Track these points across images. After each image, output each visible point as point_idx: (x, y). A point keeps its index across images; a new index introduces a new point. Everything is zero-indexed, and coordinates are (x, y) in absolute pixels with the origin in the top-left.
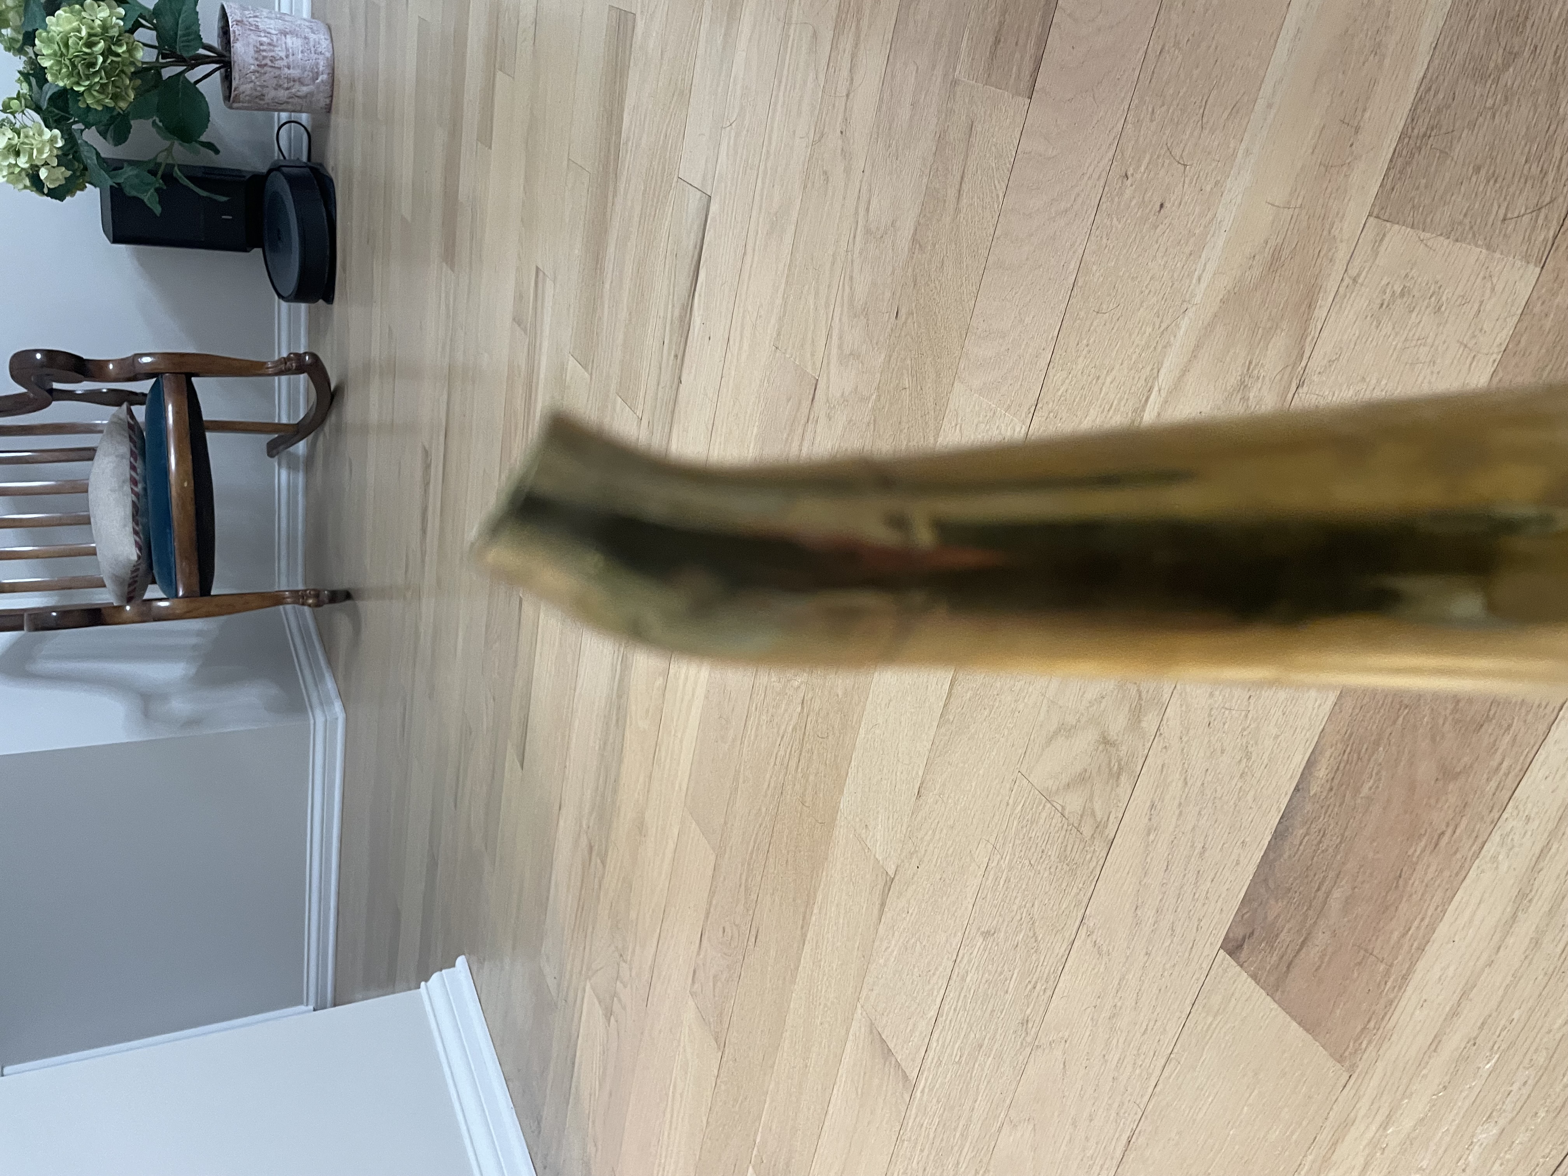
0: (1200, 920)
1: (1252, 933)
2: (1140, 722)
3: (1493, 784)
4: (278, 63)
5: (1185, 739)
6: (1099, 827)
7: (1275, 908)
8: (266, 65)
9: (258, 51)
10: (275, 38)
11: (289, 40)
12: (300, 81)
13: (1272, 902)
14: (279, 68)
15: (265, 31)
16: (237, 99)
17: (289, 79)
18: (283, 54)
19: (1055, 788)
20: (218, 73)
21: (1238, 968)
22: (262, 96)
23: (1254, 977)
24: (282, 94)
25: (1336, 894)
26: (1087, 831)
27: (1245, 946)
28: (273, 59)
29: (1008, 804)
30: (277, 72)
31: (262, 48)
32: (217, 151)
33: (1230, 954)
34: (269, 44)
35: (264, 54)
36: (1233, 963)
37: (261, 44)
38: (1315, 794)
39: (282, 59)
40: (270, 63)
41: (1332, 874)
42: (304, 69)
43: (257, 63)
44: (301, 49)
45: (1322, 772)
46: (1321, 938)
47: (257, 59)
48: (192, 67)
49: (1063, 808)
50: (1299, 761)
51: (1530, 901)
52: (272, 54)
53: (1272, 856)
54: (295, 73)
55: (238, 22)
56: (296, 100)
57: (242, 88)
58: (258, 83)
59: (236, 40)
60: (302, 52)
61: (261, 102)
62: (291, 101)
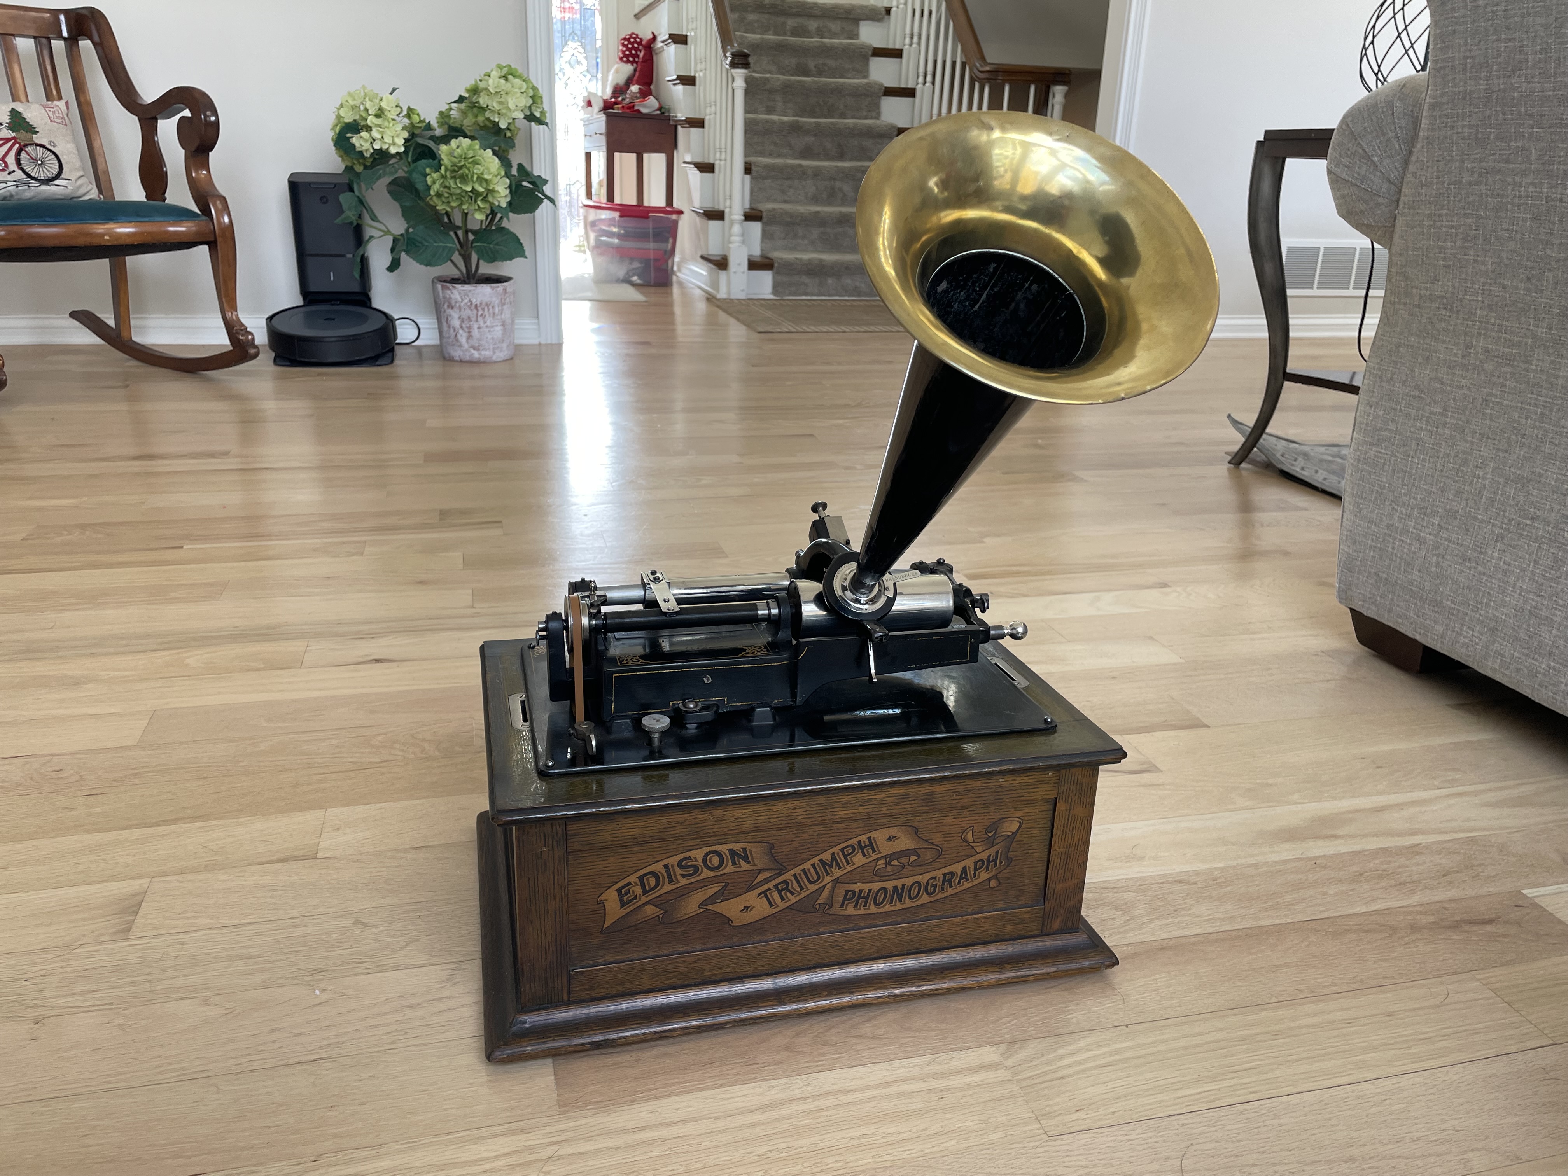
4: (480, 319)
8: (478, 310)
9: (487, 305)
10: (499, 317)
11: (498, 329)
12: (470, 337)
14: (477, 321)
15: (502, 310)
16: (444, 288)
17: (469, 328)
18: (488, 323)
20: (460, 273)
22: (448, 306)
24: (456, 323)
28: (483, 316)
30: (474, 319)
31: (490, 307)
34: (494, 314)
39: (485, 323)
40: (480, 313)
42: (479, 340)
43: (478, 303)
44: (495, 337)
47: (481, 304)
48: (460, 255)
51: (770, 1110)
54: (475, 332)
55: (505, 290)
56: (452, 333)
57: (455, 291)
58: (462, 304)
59: (493, 288)
60: (493, 338)
61: (446, 306)
62: (452, 330)
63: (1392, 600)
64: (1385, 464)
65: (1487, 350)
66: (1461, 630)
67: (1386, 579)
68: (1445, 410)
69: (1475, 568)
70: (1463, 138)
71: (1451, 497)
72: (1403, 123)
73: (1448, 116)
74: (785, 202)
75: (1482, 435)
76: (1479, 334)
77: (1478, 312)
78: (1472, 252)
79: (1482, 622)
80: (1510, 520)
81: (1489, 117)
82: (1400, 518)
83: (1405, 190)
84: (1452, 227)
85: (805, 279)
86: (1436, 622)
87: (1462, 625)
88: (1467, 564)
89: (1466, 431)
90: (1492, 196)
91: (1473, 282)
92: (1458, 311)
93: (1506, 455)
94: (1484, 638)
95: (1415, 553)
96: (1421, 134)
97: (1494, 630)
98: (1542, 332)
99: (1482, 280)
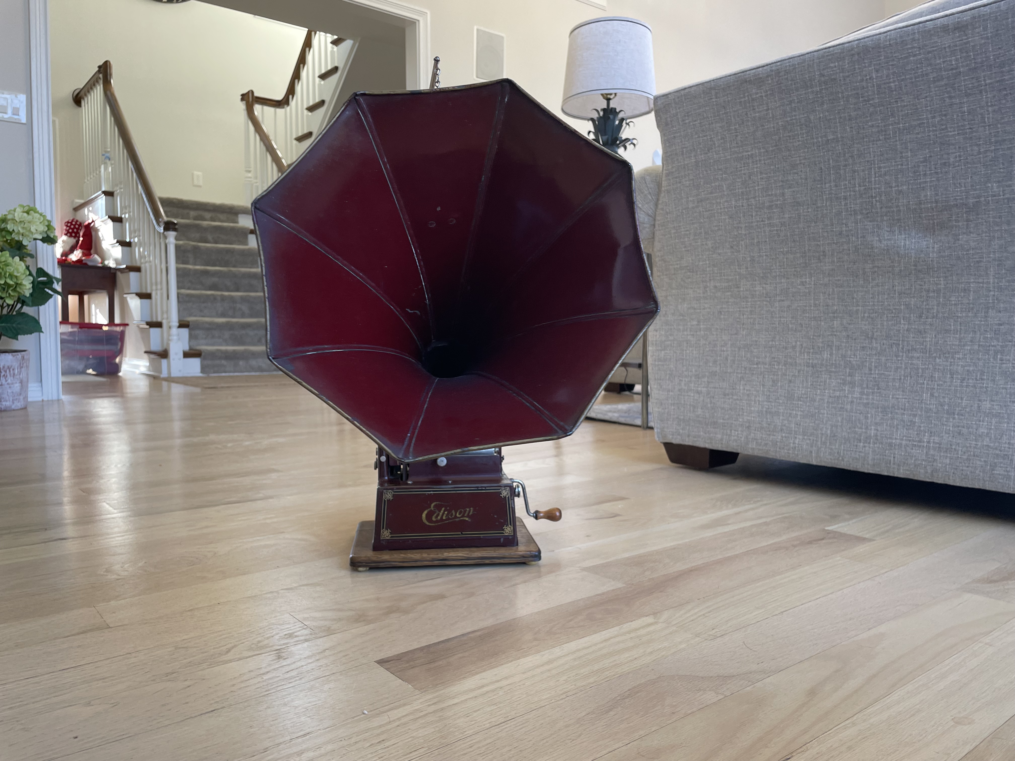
9: (8, 368)
11: (17, 385)
18: (9, 382)
28: (5, 376)
31: (11, 370)
34: (14, 374)
35: (8, 371)
37: (13, 370)
40: (3, 374)
43: (2, 366)
44: (14, 391)
47: (4, 367)
52: (8, 376)
55: (23, 358)
59: (14, 356)
60: (12, 392)
63: (689, 429)
64: (670, 359)
65: (715, 287)
66: (731, 433)
67: (684, 419)
68: (699, 322)
69: (732, 398)
70: (687, 187)
71: (711, 365)
72: (652, 186)
73: (676, 178)
74: (203, 316)
75: (722, 330)
76: (710, 280)
77: (708, 269)
78: (699, 241)
79: (742, 425)
80: (745, 368)
81: (699, 174)
82: (685, 385)
83: (658, 218)
84: (687, 231)
85: (224, 362)
86: (716, 434)
87: (731, 430)
88: (727, 397)
89: (713, 329)
90: (706, 211)
91: (702, 255)
92: (697, 272)
93: (736, 336)
94: (745, 434)
95: (697, 400)
96: (663, 189)
97: (749, 427)
98: (743, 271)
99: (707, 253)
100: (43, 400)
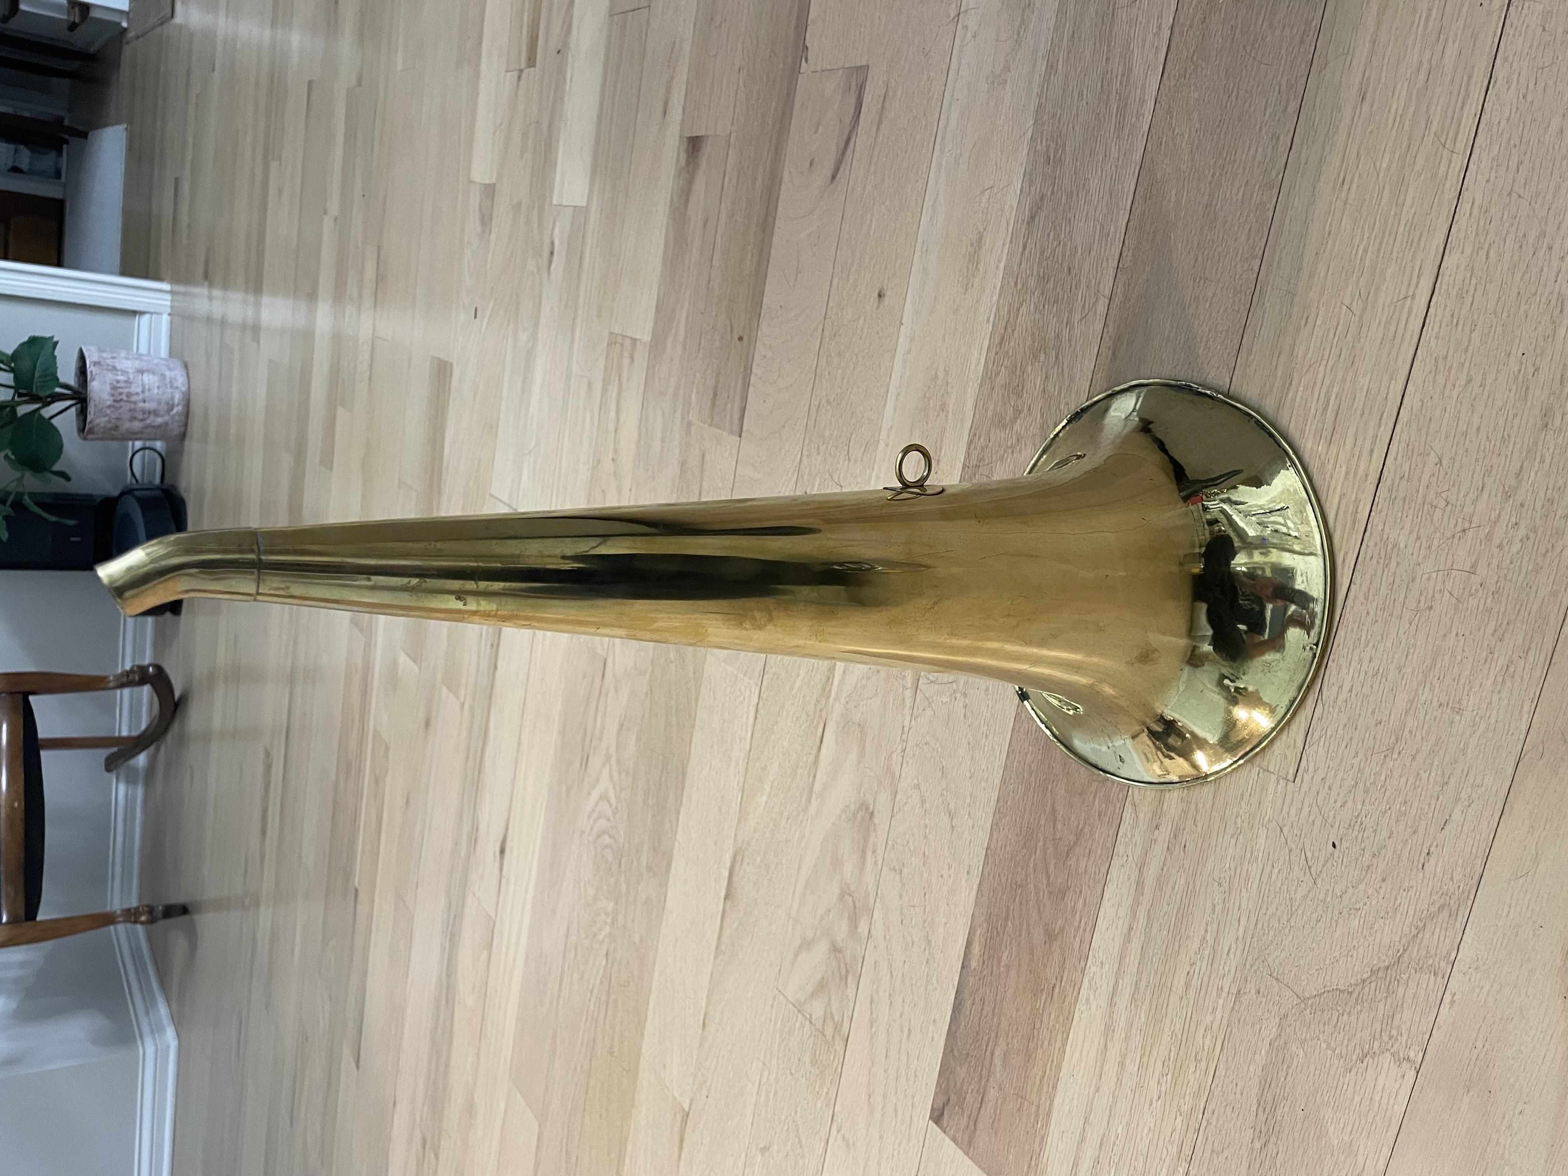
0: (913, 1097)
1: (949, 1100)
2: (856, 927)
3: (1078, 939)
4: (133, 399)
5: (888, 937)
6: (838, 1027)
7: (962, 1072)
8: (121, 400)
9: (114, 388)
10: (131, 377)
11: (146, 378)
12: (156, 413)
13: (958, 1069)
14: (135, 403)
15: (122, 371)
16: (91, 431)
17: (144, 412)
18: (139, 390)
19: (803, 1000)
20: (73, 409)
21: (943, 1135)
22: (116, 428)
23: (954, 1140)
24: (136, 425)
25: (997, 1052)
26: (829, 1031)
27: (945, 1113)
28: (129, 395)
29: (771, 1020)
30: (133, 406)
31: (119, 385)
32: (68, 478)
33: (936, 1123)
34: (126, 382)
35: (120, 390)
36: (939, 1130)
37: (118, 382)
38: (975, 969)
39: (137, 394)
40: (125, 398)
41: (993, 1035)
42: (159, 402)
43: (113, 398)
44: (157, 385)
45: (976, 949)
46: (992, 1093)
47: (113, 395)
48: (49, 404)
49: (811, 1015)
50: (962, 942)
51: (1114, 1030)
52: (128, 390)
53: (954, 1027)
54: (150, 406)
55: (95, 364)
56: (150, 430)
57: (97, 421)
58: (113, 416)
59: (93, 379)
60: (158, 387)
61: (116, 433)
62: (146, 430)
100: (169, 314)
